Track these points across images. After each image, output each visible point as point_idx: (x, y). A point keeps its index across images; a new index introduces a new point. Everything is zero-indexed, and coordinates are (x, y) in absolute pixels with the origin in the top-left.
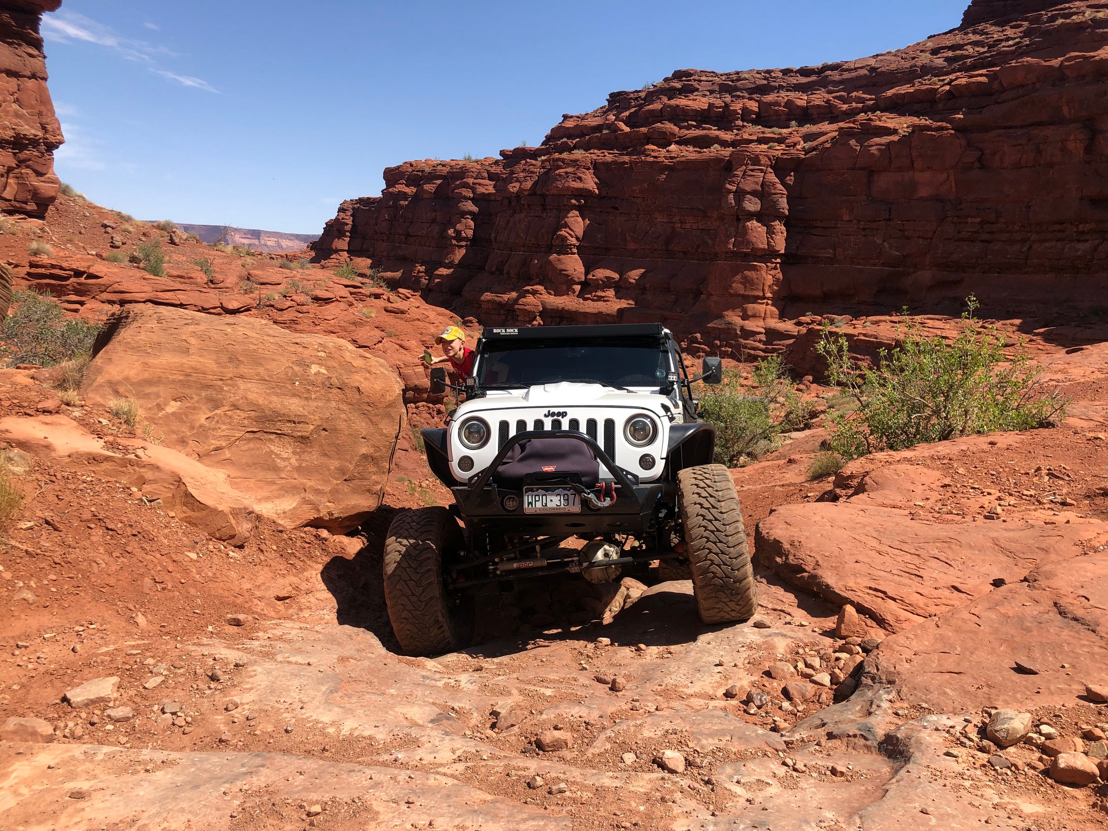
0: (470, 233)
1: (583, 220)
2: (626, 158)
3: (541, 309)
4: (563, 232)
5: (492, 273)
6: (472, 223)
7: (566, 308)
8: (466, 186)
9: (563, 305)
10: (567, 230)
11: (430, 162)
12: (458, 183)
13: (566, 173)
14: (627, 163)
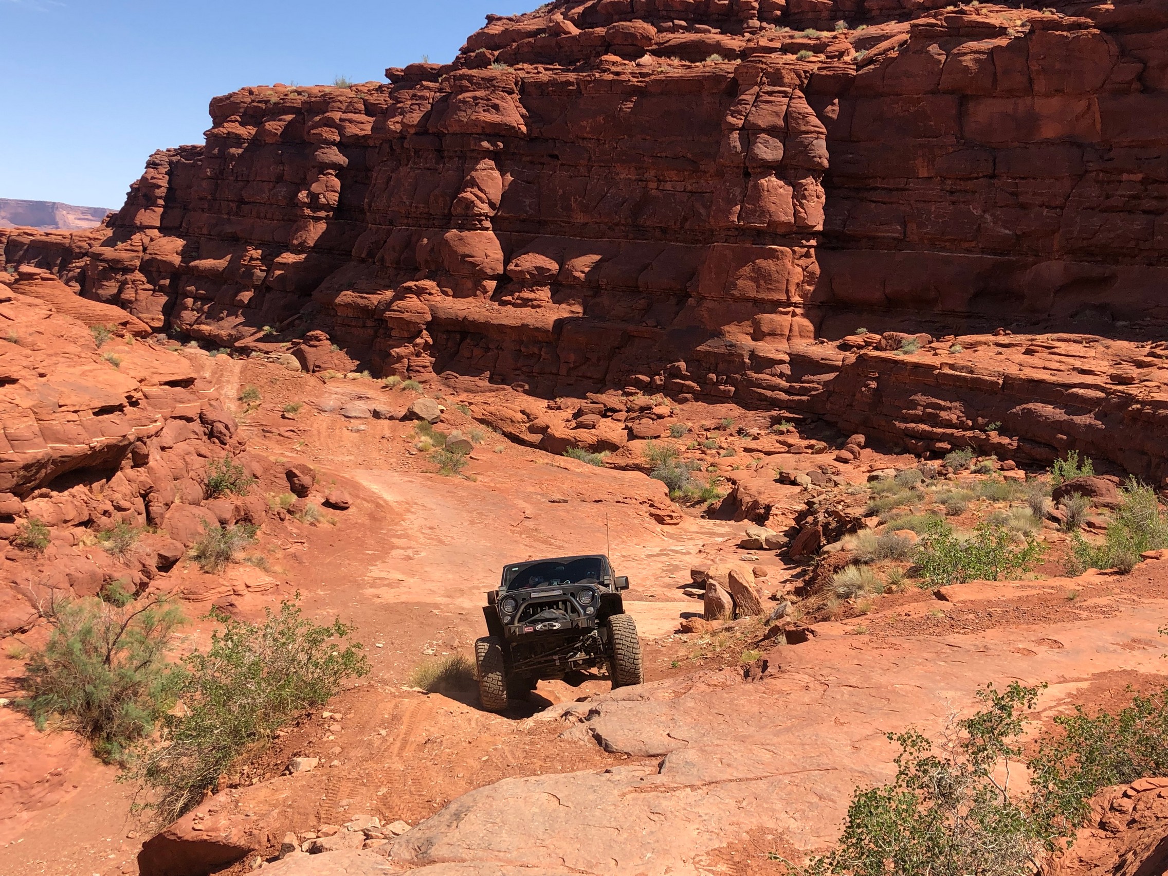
0: (334, 198)
1: (502, 175)
2: (572, 77)
3: (429, 318)
4: (468, 195)
5: (363, 261)
6: (337, 183)
7: (470, 318)
8: (330, 123)
9: (465, 313)
10: (475, 190)
11: (280, 89)
12: (317, 118)
13: (475, 98)
14: (571, 84)
